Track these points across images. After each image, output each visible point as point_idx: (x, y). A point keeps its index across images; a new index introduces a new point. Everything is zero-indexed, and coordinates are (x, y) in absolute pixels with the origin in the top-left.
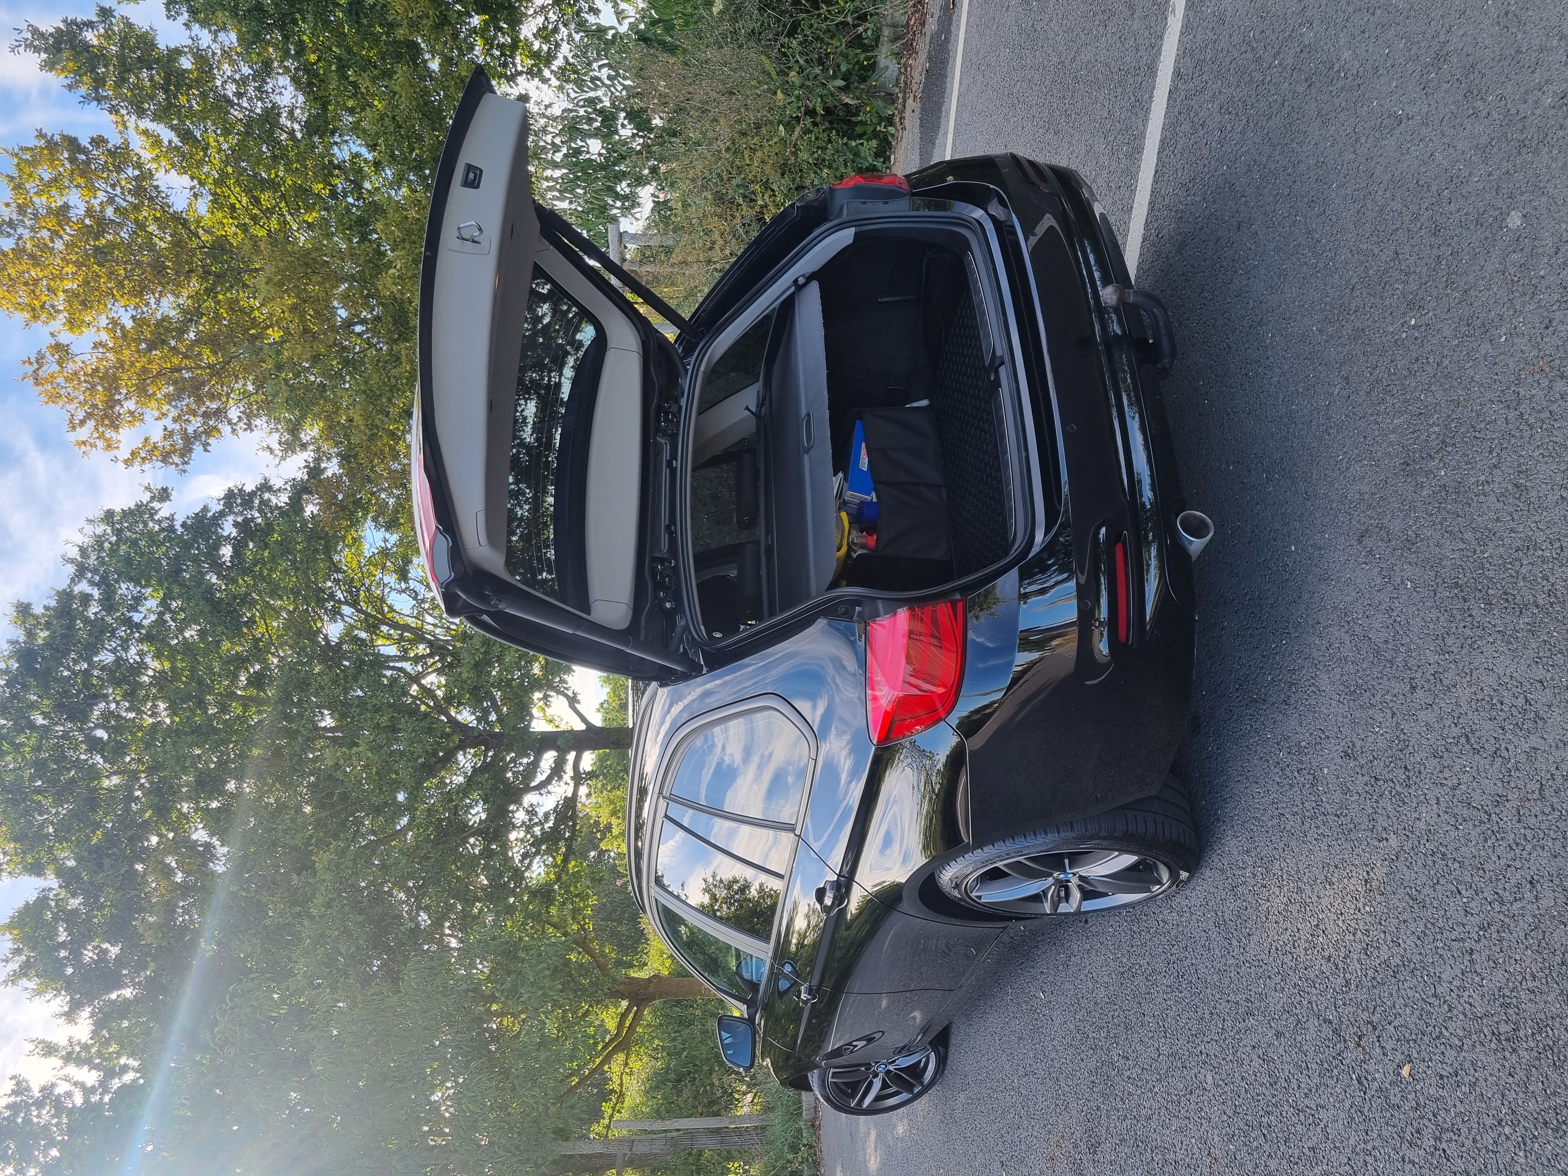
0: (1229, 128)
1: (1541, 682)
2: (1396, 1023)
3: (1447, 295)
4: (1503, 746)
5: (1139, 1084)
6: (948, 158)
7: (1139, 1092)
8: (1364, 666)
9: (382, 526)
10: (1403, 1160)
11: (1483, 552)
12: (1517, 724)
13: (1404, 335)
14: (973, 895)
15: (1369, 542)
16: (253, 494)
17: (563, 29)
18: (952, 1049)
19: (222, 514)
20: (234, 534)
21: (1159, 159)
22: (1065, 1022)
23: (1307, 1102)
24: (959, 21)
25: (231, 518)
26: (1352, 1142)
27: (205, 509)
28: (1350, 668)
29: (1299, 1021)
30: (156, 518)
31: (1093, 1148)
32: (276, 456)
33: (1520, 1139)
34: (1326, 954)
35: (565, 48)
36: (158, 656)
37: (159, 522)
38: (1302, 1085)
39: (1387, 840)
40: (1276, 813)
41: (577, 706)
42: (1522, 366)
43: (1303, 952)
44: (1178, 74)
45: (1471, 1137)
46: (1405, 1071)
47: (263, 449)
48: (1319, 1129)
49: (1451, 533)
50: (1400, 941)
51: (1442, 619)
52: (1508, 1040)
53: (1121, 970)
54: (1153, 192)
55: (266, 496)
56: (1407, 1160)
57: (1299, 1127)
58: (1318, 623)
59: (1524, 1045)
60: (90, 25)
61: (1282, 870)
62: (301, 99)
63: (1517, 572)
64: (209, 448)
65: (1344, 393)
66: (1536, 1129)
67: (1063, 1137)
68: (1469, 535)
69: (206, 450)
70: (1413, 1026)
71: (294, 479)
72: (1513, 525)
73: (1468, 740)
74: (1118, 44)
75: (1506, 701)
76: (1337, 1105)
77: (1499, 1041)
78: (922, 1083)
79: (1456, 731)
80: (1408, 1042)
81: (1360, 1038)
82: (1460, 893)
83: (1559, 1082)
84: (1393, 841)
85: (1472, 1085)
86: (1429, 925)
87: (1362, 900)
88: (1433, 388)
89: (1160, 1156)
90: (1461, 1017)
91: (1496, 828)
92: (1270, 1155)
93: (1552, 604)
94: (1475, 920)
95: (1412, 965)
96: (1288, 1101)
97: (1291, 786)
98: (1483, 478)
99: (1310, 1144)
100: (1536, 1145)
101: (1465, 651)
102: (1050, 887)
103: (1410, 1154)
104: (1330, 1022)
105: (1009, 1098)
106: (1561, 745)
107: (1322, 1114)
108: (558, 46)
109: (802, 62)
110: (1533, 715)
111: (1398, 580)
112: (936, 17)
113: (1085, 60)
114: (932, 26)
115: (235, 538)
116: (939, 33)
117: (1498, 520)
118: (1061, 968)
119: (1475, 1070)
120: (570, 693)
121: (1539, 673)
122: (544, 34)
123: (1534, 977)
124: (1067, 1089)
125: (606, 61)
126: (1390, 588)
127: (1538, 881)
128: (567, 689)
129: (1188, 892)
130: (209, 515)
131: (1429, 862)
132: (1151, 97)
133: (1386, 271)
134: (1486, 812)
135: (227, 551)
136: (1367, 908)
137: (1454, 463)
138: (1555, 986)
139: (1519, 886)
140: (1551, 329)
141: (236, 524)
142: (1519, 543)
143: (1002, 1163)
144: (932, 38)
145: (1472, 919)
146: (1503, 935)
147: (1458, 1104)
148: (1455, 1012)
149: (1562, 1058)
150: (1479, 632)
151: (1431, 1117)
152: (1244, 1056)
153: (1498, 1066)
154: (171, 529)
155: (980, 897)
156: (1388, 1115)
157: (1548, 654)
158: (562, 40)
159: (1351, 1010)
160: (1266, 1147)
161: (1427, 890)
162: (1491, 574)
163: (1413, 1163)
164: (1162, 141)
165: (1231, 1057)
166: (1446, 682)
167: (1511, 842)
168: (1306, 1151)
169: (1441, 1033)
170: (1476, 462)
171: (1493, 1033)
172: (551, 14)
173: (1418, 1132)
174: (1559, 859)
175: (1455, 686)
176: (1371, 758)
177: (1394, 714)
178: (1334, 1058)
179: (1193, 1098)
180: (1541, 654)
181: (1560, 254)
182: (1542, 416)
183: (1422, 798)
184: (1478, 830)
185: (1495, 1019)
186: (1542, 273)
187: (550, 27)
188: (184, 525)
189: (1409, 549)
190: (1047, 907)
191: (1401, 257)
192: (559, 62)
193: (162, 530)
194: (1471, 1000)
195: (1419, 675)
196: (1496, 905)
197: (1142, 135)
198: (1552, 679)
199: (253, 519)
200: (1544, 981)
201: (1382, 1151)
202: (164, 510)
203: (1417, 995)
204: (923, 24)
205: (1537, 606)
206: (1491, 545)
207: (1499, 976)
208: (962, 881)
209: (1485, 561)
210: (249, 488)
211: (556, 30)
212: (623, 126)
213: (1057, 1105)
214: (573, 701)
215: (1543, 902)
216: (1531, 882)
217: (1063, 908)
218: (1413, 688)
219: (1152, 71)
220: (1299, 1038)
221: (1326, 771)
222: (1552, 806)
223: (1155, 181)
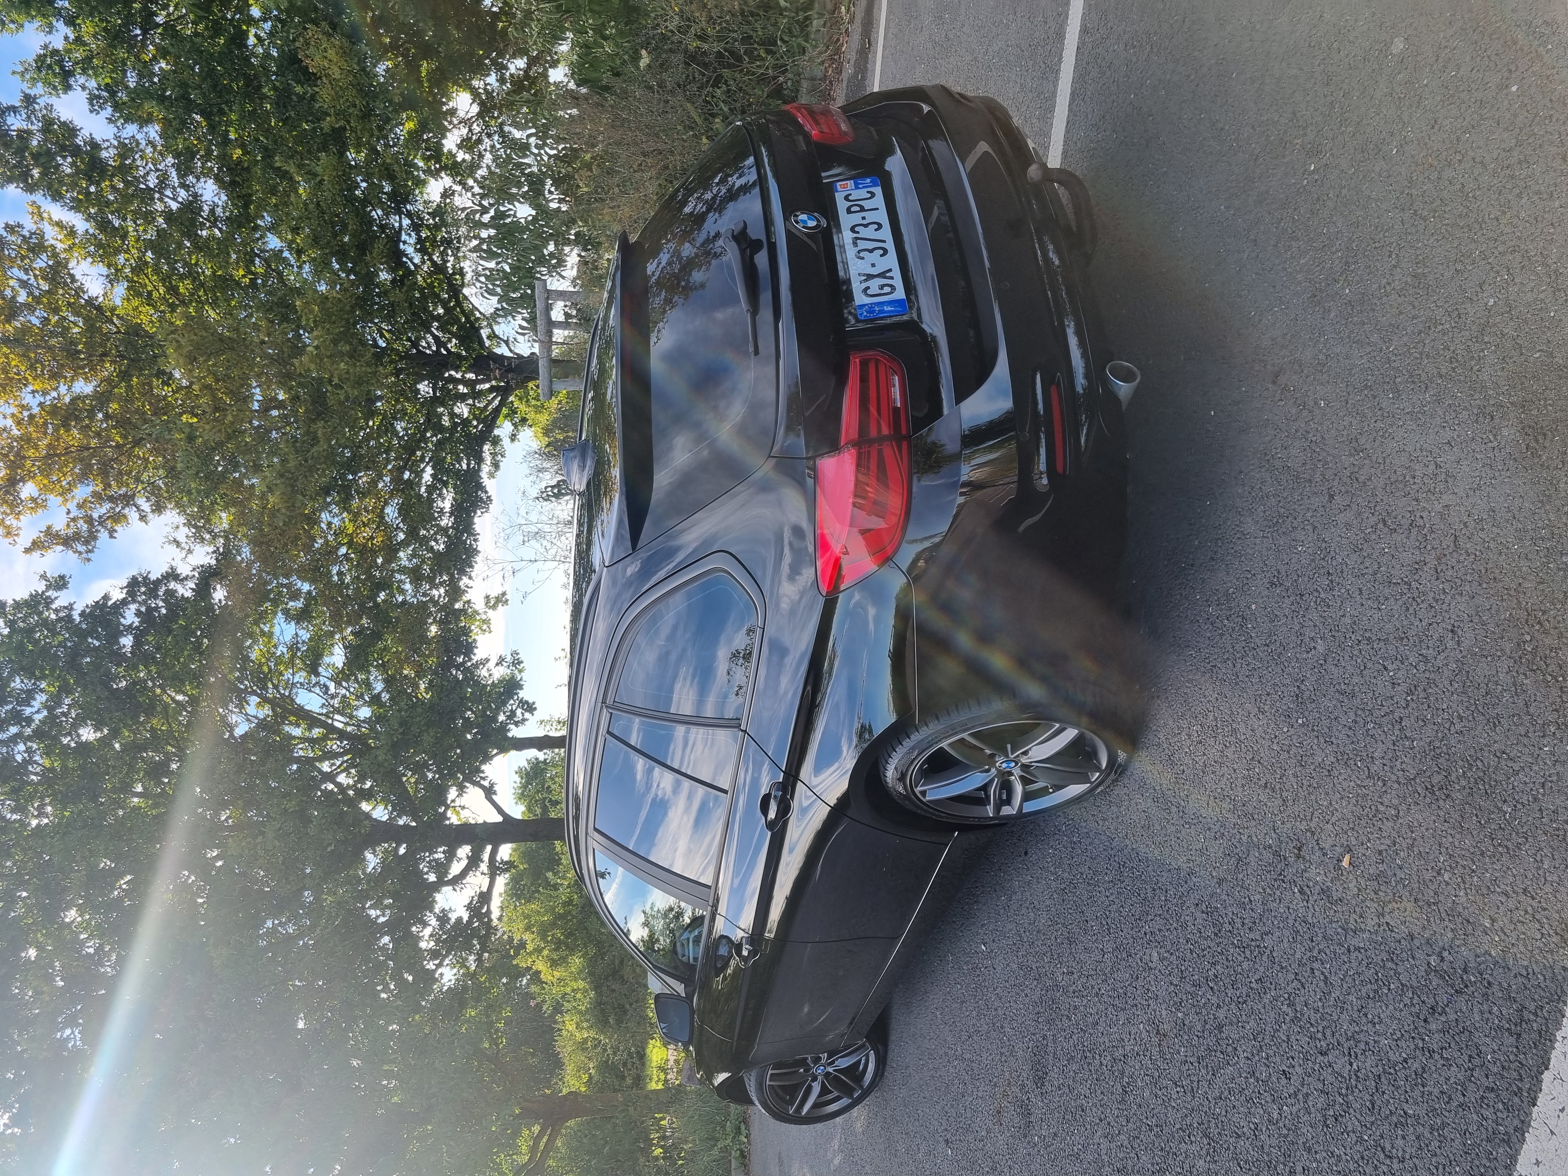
0: (1134, 59)
1: (1449, 443)
2: (1334, 819)
3: (1342, 133)
4: (1418, 515)
5: (1085, 993)
6: (876, 89)
7: (1085, 1002)
8: (1285, 495)
9: (292, 619)
10: (1349, 950)
11: (1388, 348)
12: (1429, 490)
13: (1305, 182)
14: (918, 790)
15: (1282, 379)
16: (158, 582)
17: (487, 140)
18: (892, 1046)
19: (124, 602)
20: (136, 624)
21: (1070, 110)
22: (1008, 965)
23: (1251, 936)
24: (875, 57)
25: (133, 607)
26: (1298, 955)
27: (106, 597)
28: (1273, 501)
29: (1240, 859)
30: (54, 606)
31: (1040, 1081)
32: (183, 549)
33: (1459, 879)
34: (1263, 782)
35: (488, 158)
36: (47, 753)
37: (56, 611)
38: (1246, 921)
39: (1315, 648)
40: (1209, 667)
41: (494, 797)
42: (1413, 168)
43: (1240, 790)
44: (1084, 30)
45: (1412, 899)
46: (1345, 863)
47: (170, 542)
48: (1265, 958)
49: (1357, 342)
50: (1333, 739)
51: (1355, 422)
52: (1441, 789)
53: (1063, 886)
54: (1065, 141)
55: (172, 585)
56: (1352, 949)
57: (1245, 965)
58: (1241, 472)
59: (1457, 787)
60: (14, 109)
61: (1216, 719)
62: (224, 198)
63: (1421, 353)
64: (115, 535)
65: (1254, 255)
66: (1474, 863)
67: (1009, 1084)
68: (1375, 338)
69: (111, 537)
70: (1350, 816)
71: (202, 566)
72: (1414, 312)
73: (1385, 524)
74: (1028, 23)
75: (1418, 473)
76: (1281, 925)
77: (1433, 793)
78: (861, 1087)
79: (1373, 520)
80: (1346, 833)
81: (1299, 849)
82: (1386, 668)
83: (1492, 809)
84: (1321, 647)
85: (1411, 847)
86: (1359, 712)
87: (1295, 715)
88: (1335, 219)
89: (1109, 1058)
90: (1396, 786)
91: (1416, 594)
92: (1219, 1006)
93: (1454, 369)
94: (1403, 687)
95: (1346, 757)
96: (1233, 943)
97: (1222, 635)
98: (1384, 281)
99: (1257, 977)
100: (1475, 879)
101: (1377, 443)
102: (992, 781)
103: (1355, 942)
104: (1270, 847)
105: (952, 1070)
106: (1471, 493)
107: (1268, 941)
108: (481, 156)
109: (726, 109)
110: (1444, 476)
111: (1312, 403)
112: (852, 62)
113: (997, 48)
114: (849, 69)
115: (137, 628)
116: (855, 75)
117: (1401, 313)
118: (1002, 911)
119: (1412, 832)
120: (486, 783)
121: (1447, 435)
122: (467, 144)
123: (1461, 718)
124: (1012, 1032)
125: (533, 131)
126: (1305, 413)
127: (1459, 627)
128: (484, 779)
129: (1126, 781)
130: (110, 603)
131: (1356, 652)
132: (1060, 59)
133: (1285, 132)
134: (1406, 583)
135: (127, 641)
136: (1300, 721)
137: (1357, 278)
138: (1482, 718)
139: (1441, 639)
140: (1437, 127)
141: (138, 614)
142: (1421, 327)
143: (947, 1141)
144: (849, 81)
145: (1400, 688)
146: (1430, 691)
147: (1398, 872)
148: (1389, 784)
149: (1493, 783)
150: (1389, 421)
151: (1373, 896)
152: (1187, 918)
153: (1433, 818)
154: (69, 618)
155: (924, 793)
156: (1332, 912)
157: (1454, 415)
158: (485, 150)
159: (1289, 825)
160: (1214, 1000)
161: (1356, 679)
162: (1396, 365)
163: (1358, 949)
164: (1073, 94)
165: (1175, 925)
166: (1361, 480)
167: (1431, 600)
168: (1254, 985)
169: (1377, 810)
170: (1378, 270)
171: (1427, 788)
172: (475, 126)
173: (1361, 916)
174: (1477, 597)
175: (1369, 479)
176: (1296, 577)
177: (1315, 528)
178: (1275, 880)
179: (1140, 982)
180: (1447, 418)
181: (1441, 60)
182: (1434, 205)
183: (1345, 595)
184: (1400, 603)
185: (1428, 774)
186: (1425, 82)
187: (474, 137)
188: (82, 614)
189: (1321, 371)
190: (990, 811)
191: (1298, 115)
192: (482, 172)
193: (59, 620)
194: (1404, 766)
195: (1336, 483)
196: (1422, 667)
197: (1054, 94)
198: (1458, 436)
199: (157, 608)
200: (1470, 718)
201: (1328, 952)
202: (62, 599)
203: (1352, 784)
204: (840, 73)
205: (1441, 377)
206: (1395, 338)
207: (1429, 731)
208: (907, 770)
209: (1390, 355)
210: (153, 577)
211: (479, 141)
212: (550, 192)
213: (1002, 1054)
214: (489, 792)
215: (1466, 644)
216: (1452, 631)
217: (1006, 811)
218: (1331, 497)
219: (1060, 36)
220: (1241, 876)
221: (1253, 607)
222: (1467, 552)
223: (1067, 131)
